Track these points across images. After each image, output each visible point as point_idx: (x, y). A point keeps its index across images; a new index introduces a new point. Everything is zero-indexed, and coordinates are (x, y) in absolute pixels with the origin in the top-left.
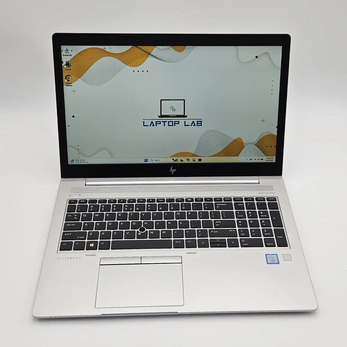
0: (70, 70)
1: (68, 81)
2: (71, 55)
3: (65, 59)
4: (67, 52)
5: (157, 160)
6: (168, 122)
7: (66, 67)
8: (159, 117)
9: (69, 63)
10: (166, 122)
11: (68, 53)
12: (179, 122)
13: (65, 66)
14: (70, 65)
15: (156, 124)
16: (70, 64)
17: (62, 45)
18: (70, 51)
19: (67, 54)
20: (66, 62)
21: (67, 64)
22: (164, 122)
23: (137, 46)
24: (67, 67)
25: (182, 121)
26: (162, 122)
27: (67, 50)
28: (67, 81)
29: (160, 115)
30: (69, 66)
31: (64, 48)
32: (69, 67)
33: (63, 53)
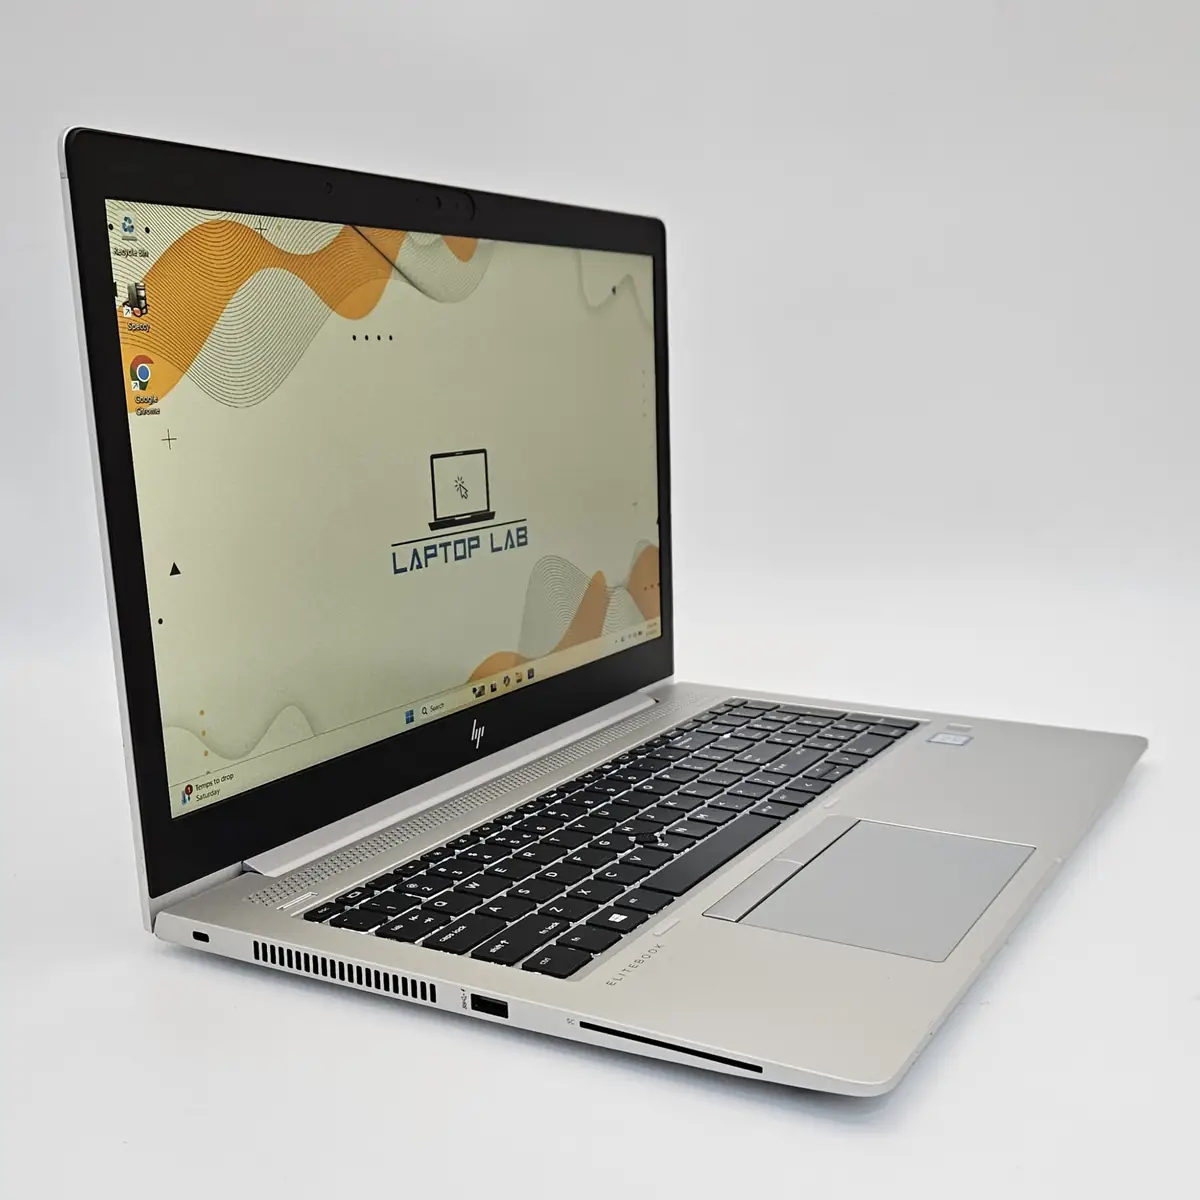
0: (145, 328)
1: (143, 386)
2: (145, 255)
3: (125, 274)
4: (127, 234)
5: (437, 708)
6: (453, 543)
7: (130, 315)
8: (433, 527)
9: (142, 293)
10: (449, 544)
11: (135, 240)
12: (477, 538)
13: (126, 307)
14: (145, 307)
15: (427, 557)
16: (144, 298)
17: (108, 198)
18: (139, 232)
19: (128, 246)
20: (129, 288)
21: (136, 301)
22: (445, 545)
23: (359, 228)
24: (134, 314)
25: (483, 532)
26: (441, 546)
27: (127, 224)
28: (138, 388)
29: (433, 521)
30: (141, 309)
31: (117, 211)
32: (142, 314)
33: (115, 239)
